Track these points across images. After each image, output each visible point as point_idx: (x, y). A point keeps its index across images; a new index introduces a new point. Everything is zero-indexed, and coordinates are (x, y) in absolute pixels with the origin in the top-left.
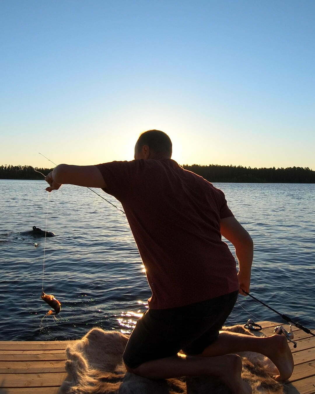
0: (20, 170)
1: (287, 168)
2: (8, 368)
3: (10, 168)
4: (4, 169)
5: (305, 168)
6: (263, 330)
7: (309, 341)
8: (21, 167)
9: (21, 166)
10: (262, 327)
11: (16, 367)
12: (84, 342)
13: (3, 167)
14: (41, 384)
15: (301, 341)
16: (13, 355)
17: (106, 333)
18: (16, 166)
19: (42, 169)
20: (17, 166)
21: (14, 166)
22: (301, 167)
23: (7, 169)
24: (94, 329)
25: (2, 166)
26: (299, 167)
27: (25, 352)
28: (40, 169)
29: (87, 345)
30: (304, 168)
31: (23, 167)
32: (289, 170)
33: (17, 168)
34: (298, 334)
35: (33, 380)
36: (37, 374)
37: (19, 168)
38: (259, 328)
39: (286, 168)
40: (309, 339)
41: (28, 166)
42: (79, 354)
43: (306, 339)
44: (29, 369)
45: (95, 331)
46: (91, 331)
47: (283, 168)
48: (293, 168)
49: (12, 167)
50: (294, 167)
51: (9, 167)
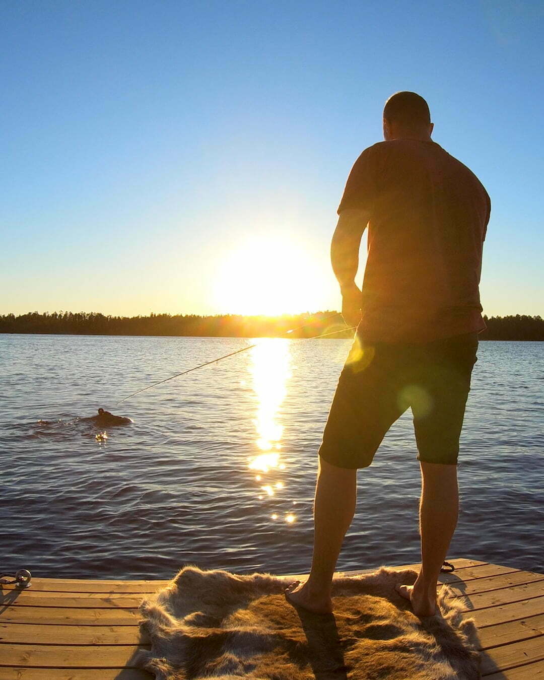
0: (83, 319)
1: (506, 316)
2: (67, 618)
3: (68, 316)
4: (57, 317)
5: (535, 316)
6: (457, 571)
7: (525, 589)
8: (84, 316)
9: (85, 313)
10: (455, 567)
11: (79, 617)
12: (169, 590)
13: (57, 315)
14: (115, 641)
15: (512, 589)
16: (75, 600)
17: (204, 574)
18: (77, 313)
19: (119, 317)
20: (79, 314)
21: (74, 313)
22: (528, 316)
23: (62, 318)
24: (186, 568)
25: (55, 313)
26: (525, 315)
27: (93, 596)
28: (115, 317)
29: (174, 593)
30: (532, 317)
31: (88, 315)
32: (509, 320)
33: (79, 316)
34: (510, 578)
35: (103, 635)
36: (109, 627)
37: (81, 316)
38: (451, 568)
39: (505, 318)
40: (525, 585)
41: (96, 313)
42: (161, 609)
43: (520, 586)
44: (98, 619)
45: (187, 571)
46: (182, 572)
47: (500, 317)
48: (515, 316)
49: (70, 315)
50: (518, 315)
51: (66, 315)
